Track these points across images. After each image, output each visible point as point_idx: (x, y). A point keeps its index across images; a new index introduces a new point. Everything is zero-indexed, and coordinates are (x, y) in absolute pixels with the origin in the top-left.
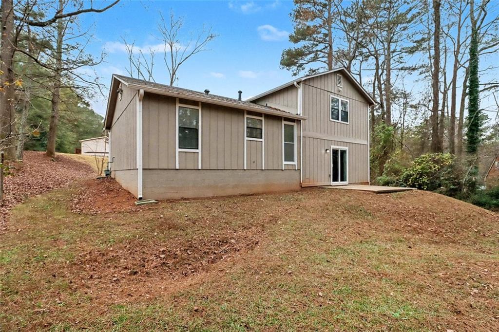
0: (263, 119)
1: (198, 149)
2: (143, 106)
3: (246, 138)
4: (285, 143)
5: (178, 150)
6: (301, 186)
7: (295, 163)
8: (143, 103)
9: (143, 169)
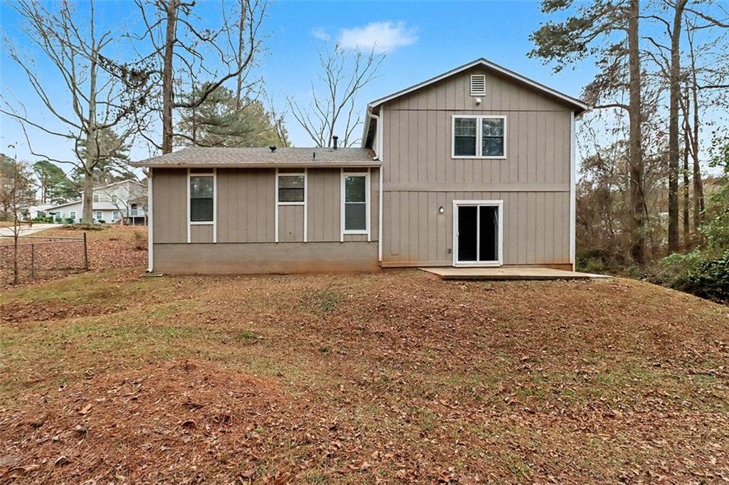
0: (305, 175)
1: (212, 220)
2: (153, 181)
3: (277, 203)
4: (346, 204)
5: (189, 223)
6: (380, 266)
7: (368, 231)
8: (153, 179)
9: (154, 244)
